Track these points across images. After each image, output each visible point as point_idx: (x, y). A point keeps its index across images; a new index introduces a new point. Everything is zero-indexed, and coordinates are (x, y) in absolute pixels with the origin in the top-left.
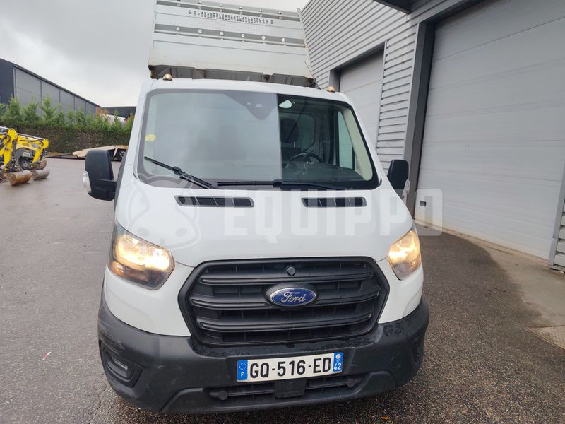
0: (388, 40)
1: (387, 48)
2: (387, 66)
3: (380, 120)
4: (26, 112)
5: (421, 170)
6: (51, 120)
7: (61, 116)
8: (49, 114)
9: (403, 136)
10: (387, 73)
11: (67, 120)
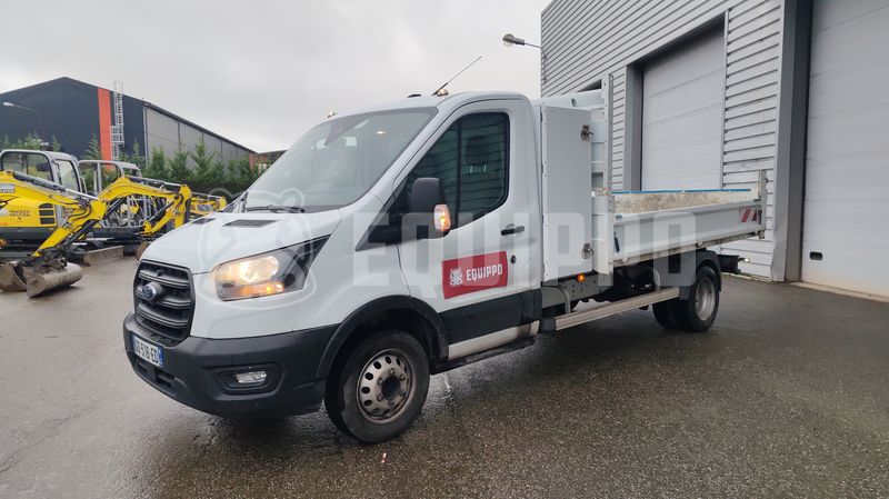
0: (730, 10)
1: (730, 21)
2: (731, 48)
3: (726, 131)
4: (173, 167)
5: (806, 203)
6: (206, 173)
7: (220, 167)
8: (203, 165)
9: (773, 152)
10: (731, 59)
11: (226, 172)
